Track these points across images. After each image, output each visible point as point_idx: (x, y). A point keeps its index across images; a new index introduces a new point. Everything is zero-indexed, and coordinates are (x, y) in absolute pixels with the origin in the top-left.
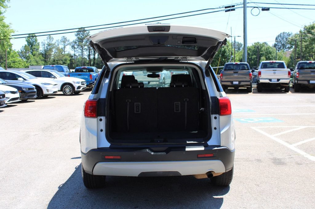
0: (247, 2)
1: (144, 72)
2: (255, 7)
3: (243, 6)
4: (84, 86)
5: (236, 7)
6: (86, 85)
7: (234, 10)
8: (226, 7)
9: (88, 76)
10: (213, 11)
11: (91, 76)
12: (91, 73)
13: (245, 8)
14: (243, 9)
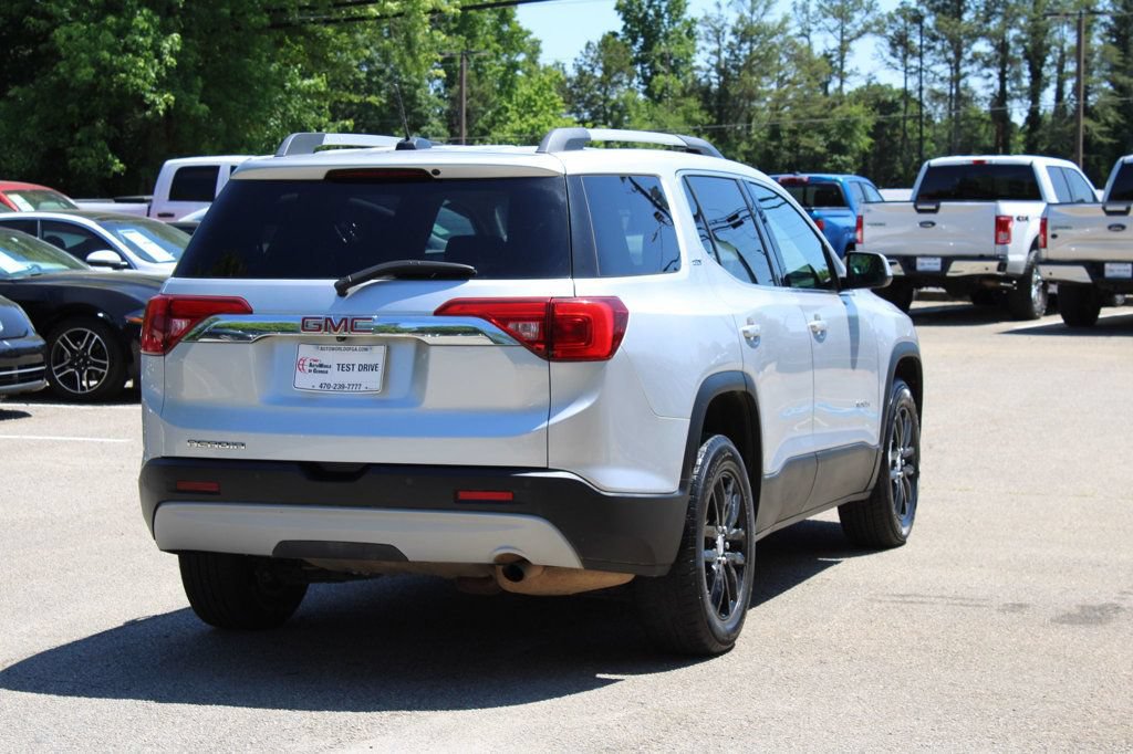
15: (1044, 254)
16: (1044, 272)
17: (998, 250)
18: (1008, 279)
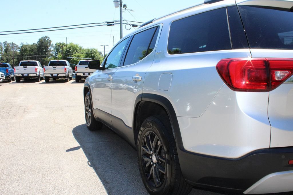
0: (123, 20)
1: (54, 67)
2: (128, 24)
3: (119, 22)
4: (3, 78)
5: (115, 23)
6: (5, 77)
7: (114, 25)
8: (108, 23)
9: (5, 71)
10: (99, 24)
11: (7, 70)
12: (7, 68)
13: (121, 24)
14: (120, 25)
15: (45, 73)
16: (45, 75)
17: (36, 73)
18: (36, 77)
